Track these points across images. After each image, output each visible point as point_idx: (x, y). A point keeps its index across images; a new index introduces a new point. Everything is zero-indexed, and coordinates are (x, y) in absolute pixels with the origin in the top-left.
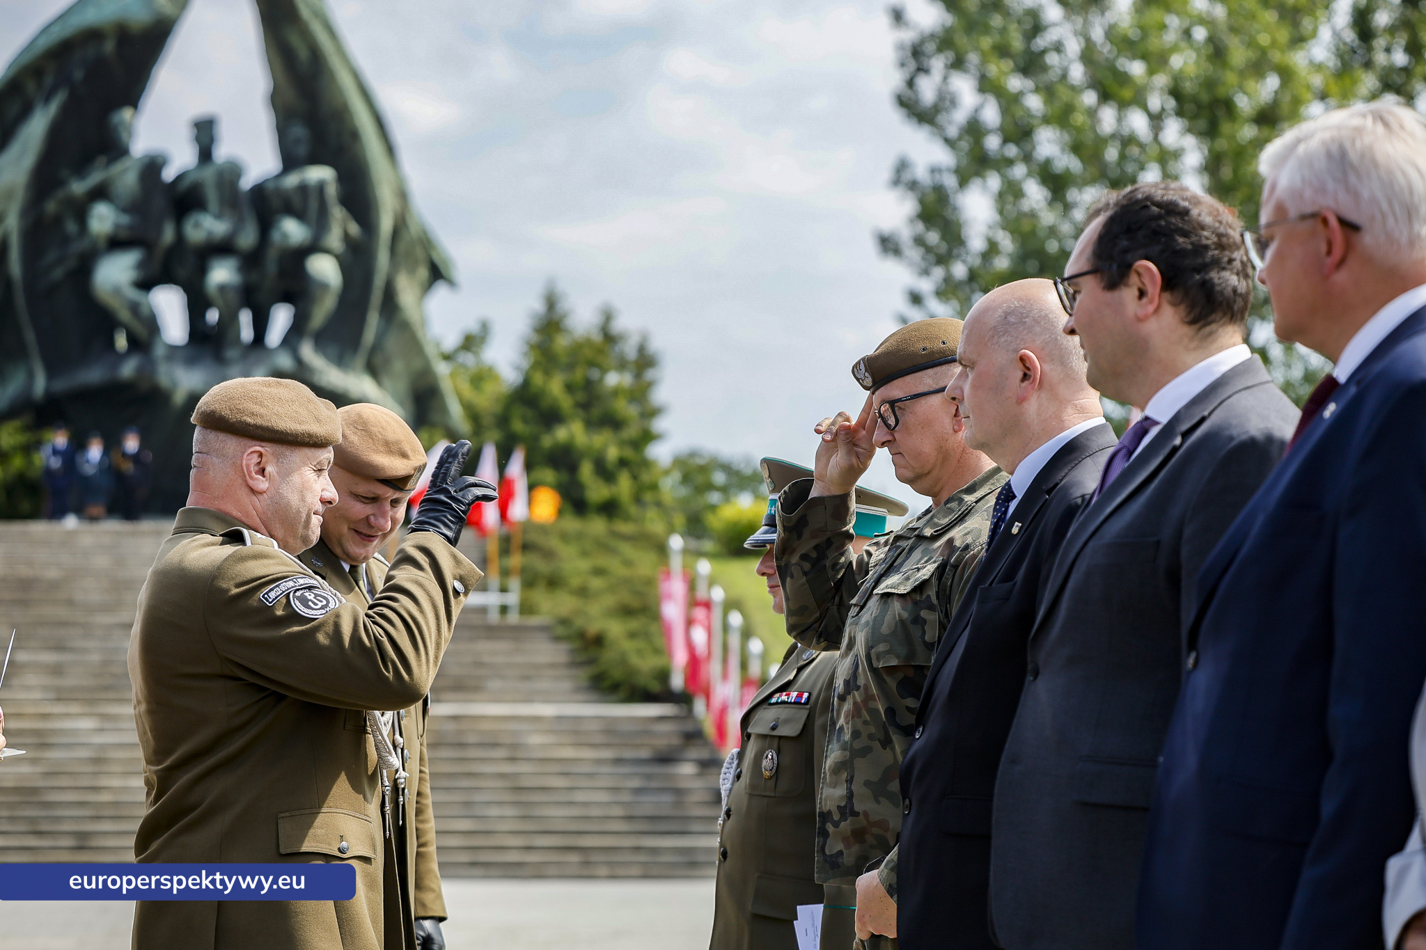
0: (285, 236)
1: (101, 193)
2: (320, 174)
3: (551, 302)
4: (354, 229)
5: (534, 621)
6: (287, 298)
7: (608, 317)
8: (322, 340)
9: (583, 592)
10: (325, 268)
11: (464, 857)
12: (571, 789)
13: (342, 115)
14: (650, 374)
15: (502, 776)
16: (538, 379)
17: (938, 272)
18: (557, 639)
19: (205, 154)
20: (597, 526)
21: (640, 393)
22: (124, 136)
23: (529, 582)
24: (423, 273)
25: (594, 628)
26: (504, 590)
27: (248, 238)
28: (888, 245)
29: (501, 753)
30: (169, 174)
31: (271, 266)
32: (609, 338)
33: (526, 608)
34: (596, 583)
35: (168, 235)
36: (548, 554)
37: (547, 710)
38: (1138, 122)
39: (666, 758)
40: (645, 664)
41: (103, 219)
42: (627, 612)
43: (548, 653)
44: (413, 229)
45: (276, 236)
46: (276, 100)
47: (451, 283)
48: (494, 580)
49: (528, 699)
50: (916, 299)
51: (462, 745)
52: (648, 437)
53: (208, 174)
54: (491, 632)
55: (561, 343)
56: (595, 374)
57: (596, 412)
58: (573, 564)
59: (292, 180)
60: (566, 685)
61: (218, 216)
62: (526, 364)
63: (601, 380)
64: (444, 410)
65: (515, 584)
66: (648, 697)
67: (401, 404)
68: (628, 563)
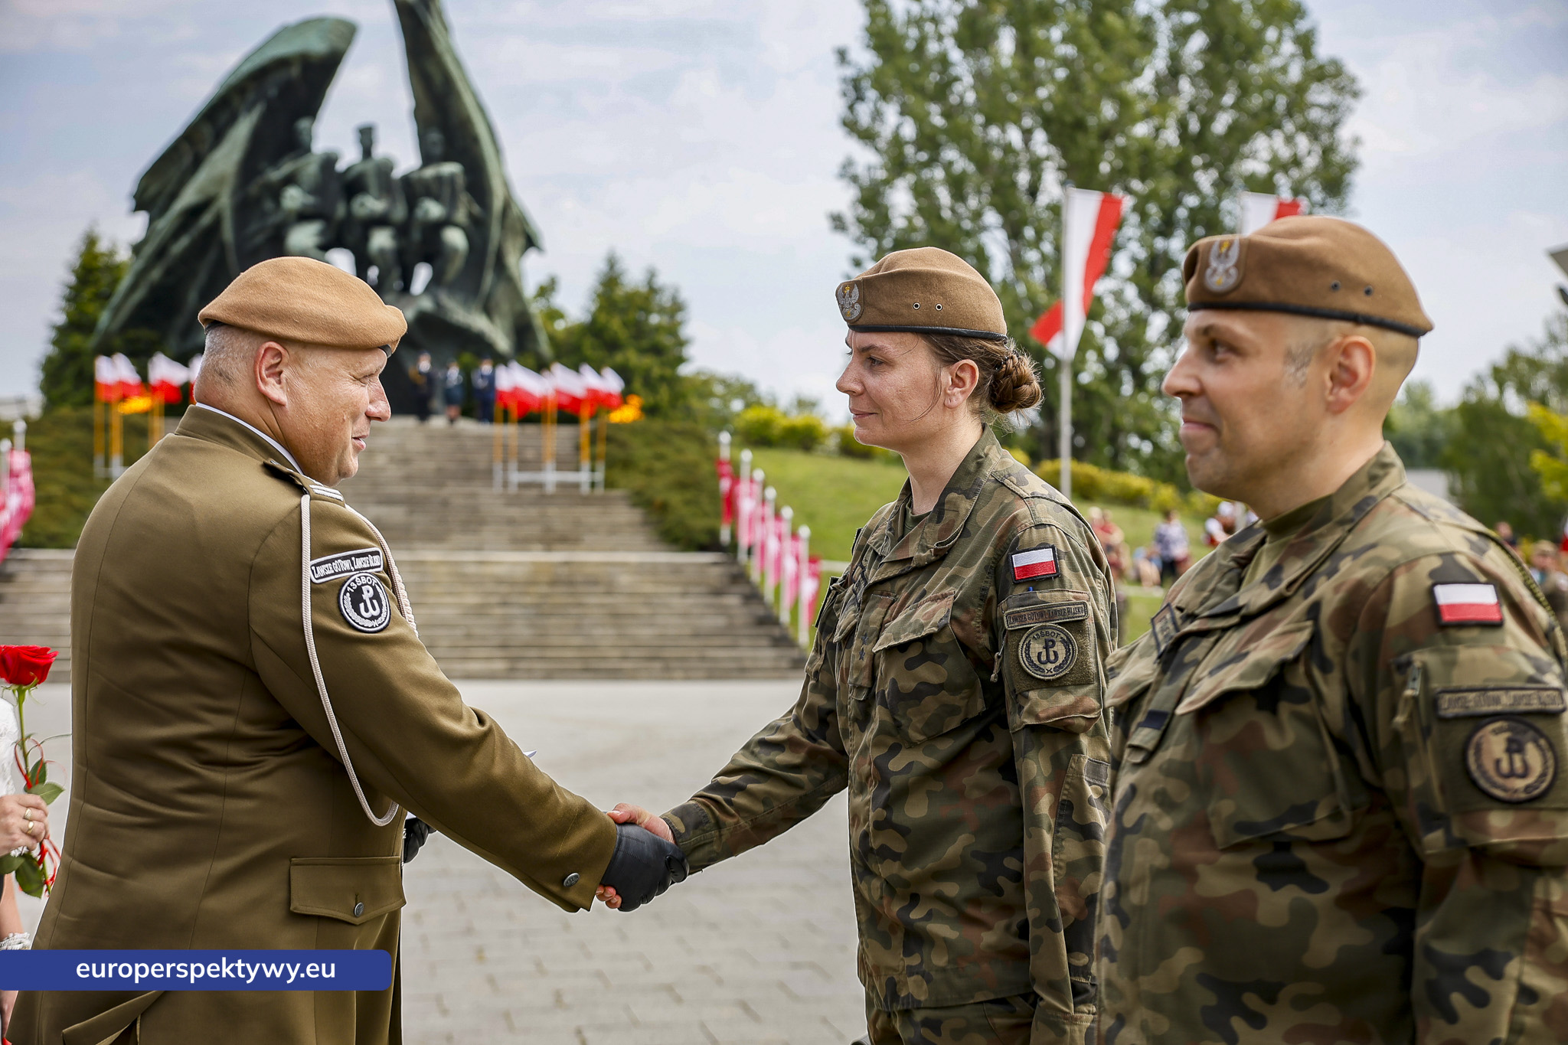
0: (426, 212)
1: (290, 180)
2: (450, 169)
3: (612, 263)
4: (476, 209)
5: (616, 493)
6: (428, 259)
7: (652, 275)
8: (453, 288)
9: (649, 472)
10: (455, 238)
11: (577, 665)
12: (653, 615)
13: (466, 124)
14: (679, 317)
15: (602, 605)
16: (603, 318)
17: (872, 243)
18: (635, 505)
19: (367, 153)
20: (657, 425)
21: (673, 330)
22: (305, 137)
23: (610, 465)
24: (521, 241)
25: (659, 498)
26: (593, 470)
27: (399, 213)
28: (838, 223)
29: (600, 589)
30: (341, 166)
31: (416, 235)
32: (653, 290)
33: (609, 484)
34: (658, 465)
35: (340, 211)
36: (622, 445)
37: (633, 558)
38: (1014, 136)
39: (718, 592)
40: (699, 524)
41: (294, 198)
42: (682, 486)
43: (625, 515)
44: (515, 211)
45: (419, 213)
46: (418, 114)
47: (539, 249)
48: (586, 464)
49: (614, 549)
50: (857, 263)
51: (570, 583)
52: (681, 360)
53: (369, 167)
54: (586, 501)
55: (619, 292)
56: (640, 316)
57: (645, 343)
58: (641, 452)
59: (430, 172)
60: (640, 539)
61: (378, 198)
62: (593, 308)
63: (647, 319)
64: (535, 340)
65: (601, 467)
66: (703, 548)
67: (507, 335)
68: (680, 451)
